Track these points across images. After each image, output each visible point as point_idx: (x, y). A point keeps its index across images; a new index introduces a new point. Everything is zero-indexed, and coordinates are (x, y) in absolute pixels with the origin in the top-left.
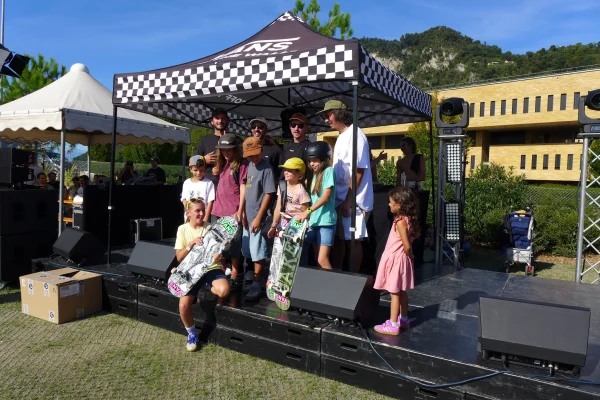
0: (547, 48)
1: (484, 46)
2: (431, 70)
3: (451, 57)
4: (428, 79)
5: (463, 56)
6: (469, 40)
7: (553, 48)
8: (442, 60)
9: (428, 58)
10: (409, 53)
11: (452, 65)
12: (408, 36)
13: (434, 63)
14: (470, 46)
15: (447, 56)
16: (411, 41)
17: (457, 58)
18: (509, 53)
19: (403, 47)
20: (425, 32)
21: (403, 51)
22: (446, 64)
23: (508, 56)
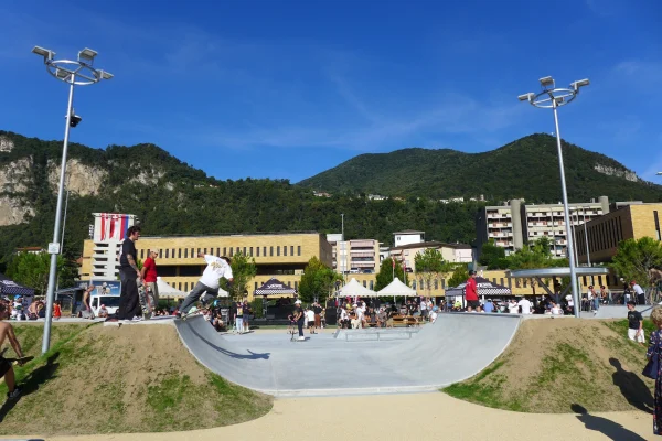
0: (244, 179)
1: (191, 168)
2: (139, 185)
3: (160, 175)
4: (136, 194)
5: (172, 175)
6: (178, 161)
7: (249, 179)
8: (151, 177)
9: (137, 173)
10: (116, 164)
11: (161, 182)
12: (115, 147)
13: (142, 178)
14: (178, 167)
15: (156, 173)
16: (118, 153)
17: (166, 176)
18: (213, 178)
19: (109, 158)
20: (134, 147)
21: (110, 162)
22: (155, 181)
23: (212, 181)
